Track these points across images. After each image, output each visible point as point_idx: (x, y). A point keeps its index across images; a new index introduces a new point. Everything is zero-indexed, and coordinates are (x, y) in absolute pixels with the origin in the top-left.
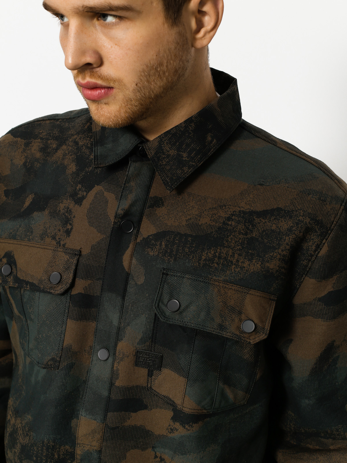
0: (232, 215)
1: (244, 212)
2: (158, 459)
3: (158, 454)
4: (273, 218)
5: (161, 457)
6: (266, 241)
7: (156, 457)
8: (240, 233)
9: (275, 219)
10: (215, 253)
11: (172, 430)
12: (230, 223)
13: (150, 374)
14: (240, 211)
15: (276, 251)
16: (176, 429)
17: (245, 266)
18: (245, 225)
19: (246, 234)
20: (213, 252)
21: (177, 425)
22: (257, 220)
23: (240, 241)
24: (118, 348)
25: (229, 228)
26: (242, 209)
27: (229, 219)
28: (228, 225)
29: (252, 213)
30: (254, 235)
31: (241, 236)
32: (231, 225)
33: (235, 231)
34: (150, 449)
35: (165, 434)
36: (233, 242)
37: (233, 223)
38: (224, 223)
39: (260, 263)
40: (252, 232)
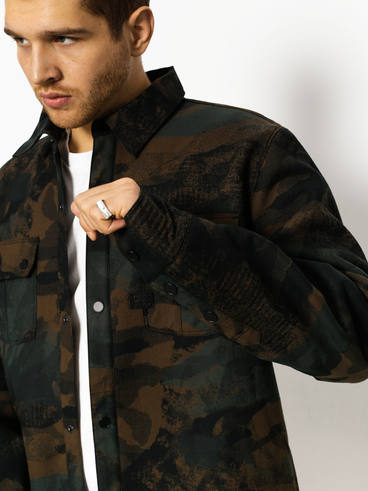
0: (185, 160)
1: (195, 156)
2: (168, 392)
3: (167, 387)
4: (219, 154)
5: (170, 389)
6: (217, 173)
7: (165, 390)
8: (195, 173)
9: (221, 154)
10: (178, 193)
11: (176, 358)
12: (185, 166)
13: (145, 313)
14: (191, 156)
15: (226, 177)
16: (180, 355)
17: (205, 197)
18: (198, 166)
19: (200, 172)
20: (176, 193)
21: (181, 351)
22: (206, 160)
23: (197, 179)
24: (111, 297)
25: (185, 170)
26: (192, 153)
27: (183, 164)
28: (184, 168)
29: (201, 155)
30: (207, 172)
31: (197, 175)
32: (186, 168)
33: (190, 172)
34: (159, 384)
35: (170, 365)
36: (191, 180)
37: (188, 166)
38: (180, 168)
39: (217, 192)
40: (204, 169)
